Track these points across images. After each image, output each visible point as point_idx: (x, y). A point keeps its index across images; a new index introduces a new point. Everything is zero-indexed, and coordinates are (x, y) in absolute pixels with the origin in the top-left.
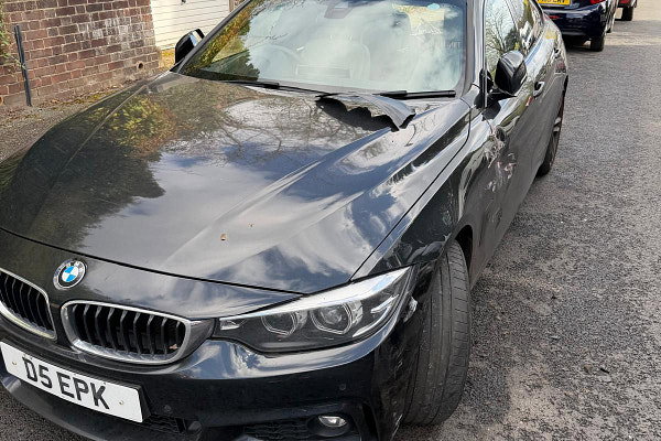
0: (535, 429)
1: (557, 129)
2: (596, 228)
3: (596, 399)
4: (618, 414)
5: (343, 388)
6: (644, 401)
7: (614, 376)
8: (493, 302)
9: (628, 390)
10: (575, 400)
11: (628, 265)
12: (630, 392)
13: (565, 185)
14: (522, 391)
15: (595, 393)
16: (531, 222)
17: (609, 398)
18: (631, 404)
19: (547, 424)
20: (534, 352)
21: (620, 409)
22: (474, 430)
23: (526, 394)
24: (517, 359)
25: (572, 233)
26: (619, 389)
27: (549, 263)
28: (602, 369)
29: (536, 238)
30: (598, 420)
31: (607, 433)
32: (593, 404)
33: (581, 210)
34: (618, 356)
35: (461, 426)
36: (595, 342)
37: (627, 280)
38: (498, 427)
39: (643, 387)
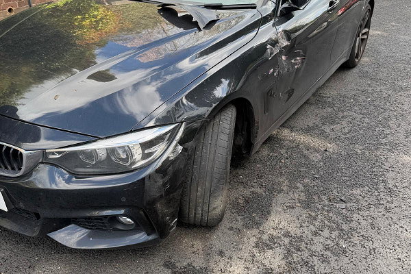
0: (279, 235)
1: (365, 37)
2: (374, 105)
3: (330, 219)
4: (342, 230)
5: (124, 200)
6: (364, 223)
7: (348, 205)
8: (283, 151)
9: (355, 215)
10: (315, 219)
11: (388, 131)
12: (356, 216)
13: (364, 75)
14: (280, 209)
15: (331, 215)
16: (330, 99)
17: (339, 219)
18: (353, 225)
19: (289, 232)
20: (298, 185)
21: (344, 227)
22: (239, 231)
23: (282, 212)
24: (285, 188)
25: (356, 108)
26: (348, 214)
27: (332, 127)
28: (341, 200)
29: (330, 110)
30: (326, 233)
31: (329, 242)
32: (326, 222)
33: (368, 93)
34: (357, 191)
35: (231, 229)
36: (344, 182)
37: (383, 141)
38: (255, 231)
39: (367, 213)
